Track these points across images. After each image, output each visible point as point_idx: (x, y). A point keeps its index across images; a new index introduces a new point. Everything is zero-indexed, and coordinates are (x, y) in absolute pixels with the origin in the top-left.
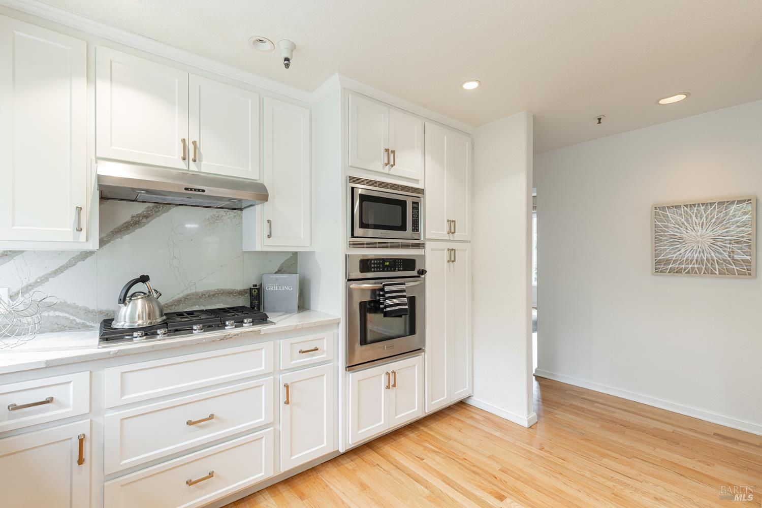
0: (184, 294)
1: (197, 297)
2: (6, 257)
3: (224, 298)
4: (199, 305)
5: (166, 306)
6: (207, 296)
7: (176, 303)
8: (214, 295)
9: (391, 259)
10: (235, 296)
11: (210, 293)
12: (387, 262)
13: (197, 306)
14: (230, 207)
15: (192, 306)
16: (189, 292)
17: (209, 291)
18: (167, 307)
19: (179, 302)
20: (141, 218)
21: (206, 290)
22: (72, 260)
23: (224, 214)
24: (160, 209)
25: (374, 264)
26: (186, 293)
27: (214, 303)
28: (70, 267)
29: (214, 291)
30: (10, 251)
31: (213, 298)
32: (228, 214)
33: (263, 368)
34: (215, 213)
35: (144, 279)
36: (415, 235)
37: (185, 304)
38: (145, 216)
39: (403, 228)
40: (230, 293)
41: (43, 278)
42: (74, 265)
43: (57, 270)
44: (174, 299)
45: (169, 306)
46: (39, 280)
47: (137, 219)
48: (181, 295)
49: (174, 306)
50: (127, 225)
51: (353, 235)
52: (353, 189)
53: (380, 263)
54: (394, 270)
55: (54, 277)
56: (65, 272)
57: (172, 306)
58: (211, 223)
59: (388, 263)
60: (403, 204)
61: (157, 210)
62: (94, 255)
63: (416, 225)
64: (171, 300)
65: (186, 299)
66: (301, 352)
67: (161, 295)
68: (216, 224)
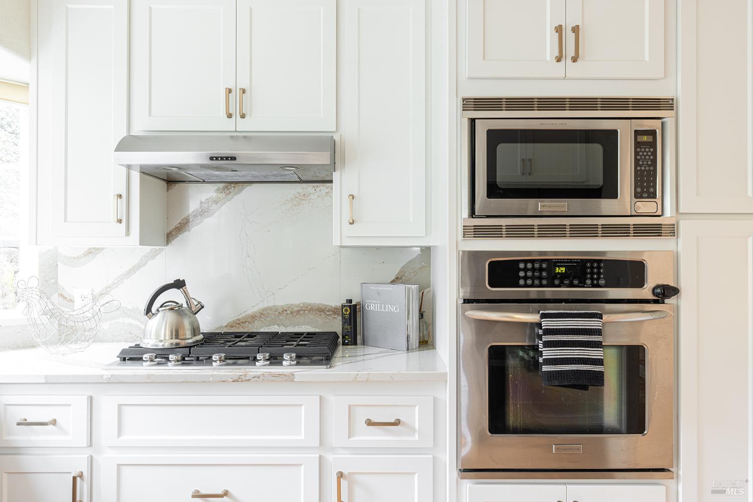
0: (260, 307)
1: (276, 313)
2: (91, 255)
3: (312, 317)
4: (279, 325)
5: (238, 322)
6: (289, 312)
7: (250, 320)
8: (298, 311)
9: (571, 261)
10: (329, 315)
11: (292, 308)
12: (559, 267)
13: (276, 326)
14: (321, 179)
15: (269, 325)
16: (266, 306)
17: (292, 305)
18: (239, 324)
19: (253, 317)
20: (210, 204)
21: (288, 303)
22: (143, 258)
23: (312, 191)
24: (231, 190)
25: (525, 270)
26: (262, 306)
27: (298, 324)
28: (141, 267)
29: (299, 306)
30: (94, 248)
31: (297, 317)
32: (318, 189)
33: (302, 437)
34: (300, 190)
35: (179, 284)
36: (646, 206)
37: (260, 322)
38: (214, 201)
39: (608, 190)
40: (321, 310)
41: (119, 280)
42: (145, 264)
43: (130, 270)
44: (247, 313)
45: (242, 323)
46: (116, 282)
47: (206, 205)
48: (255, 309)
49: (248, 323)
50: (195, 213)
51: (472, 214)
52: (473, 121)
53: (541, 270)
54: (582, 284)
55: (128, 278)
56: (137, 272)
57: (245, 322)
58: (295, 205)
59: (563, 269)
60: (608, 139)
61: (228, 192)
62: (162, 252)
63: (648, 181)
64: (244, 315)
65: (262, 314)
66: (370, 423)
67: (203, 307)
68: (301, 206)
